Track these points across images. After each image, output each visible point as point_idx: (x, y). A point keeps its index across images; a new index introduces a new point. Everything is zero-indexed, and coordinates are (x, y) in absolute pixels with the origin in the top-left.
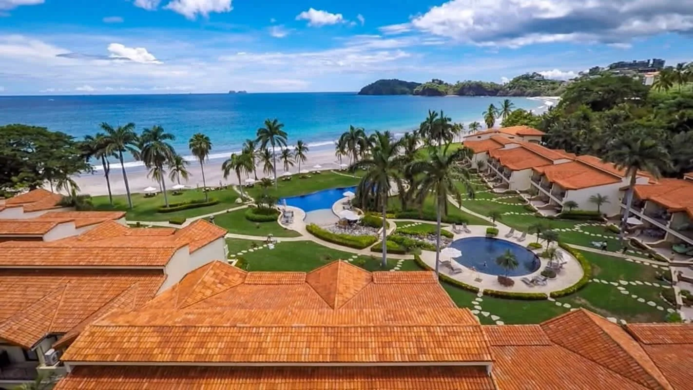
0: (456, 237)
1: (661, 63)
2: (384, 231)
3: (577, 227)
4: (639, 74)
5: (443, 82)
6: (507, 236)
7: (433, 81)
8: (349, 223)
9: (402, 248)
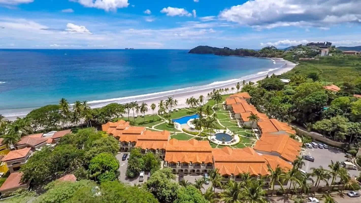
0: (217, 133)
1: (330, 44)
2: (201, 131)
3: (245, 131)
4: (320, 49)
5: (229, 48)
6: (228, 133)
7: (225, 48)
8: (192, 129)
9: (204, 135)
